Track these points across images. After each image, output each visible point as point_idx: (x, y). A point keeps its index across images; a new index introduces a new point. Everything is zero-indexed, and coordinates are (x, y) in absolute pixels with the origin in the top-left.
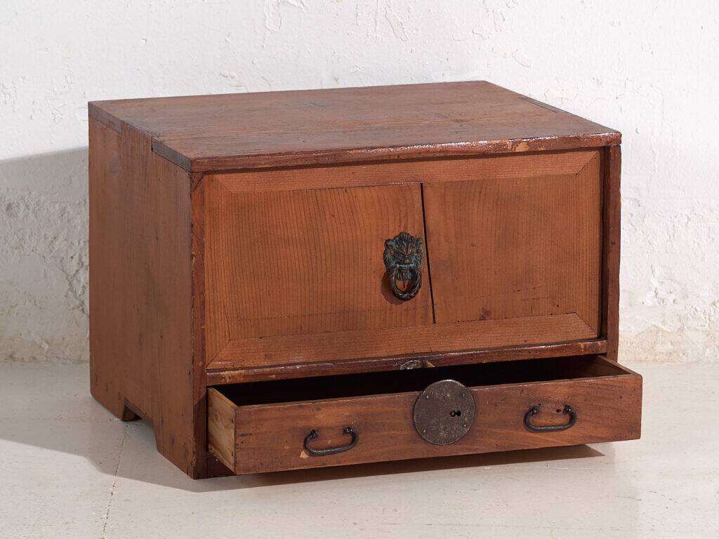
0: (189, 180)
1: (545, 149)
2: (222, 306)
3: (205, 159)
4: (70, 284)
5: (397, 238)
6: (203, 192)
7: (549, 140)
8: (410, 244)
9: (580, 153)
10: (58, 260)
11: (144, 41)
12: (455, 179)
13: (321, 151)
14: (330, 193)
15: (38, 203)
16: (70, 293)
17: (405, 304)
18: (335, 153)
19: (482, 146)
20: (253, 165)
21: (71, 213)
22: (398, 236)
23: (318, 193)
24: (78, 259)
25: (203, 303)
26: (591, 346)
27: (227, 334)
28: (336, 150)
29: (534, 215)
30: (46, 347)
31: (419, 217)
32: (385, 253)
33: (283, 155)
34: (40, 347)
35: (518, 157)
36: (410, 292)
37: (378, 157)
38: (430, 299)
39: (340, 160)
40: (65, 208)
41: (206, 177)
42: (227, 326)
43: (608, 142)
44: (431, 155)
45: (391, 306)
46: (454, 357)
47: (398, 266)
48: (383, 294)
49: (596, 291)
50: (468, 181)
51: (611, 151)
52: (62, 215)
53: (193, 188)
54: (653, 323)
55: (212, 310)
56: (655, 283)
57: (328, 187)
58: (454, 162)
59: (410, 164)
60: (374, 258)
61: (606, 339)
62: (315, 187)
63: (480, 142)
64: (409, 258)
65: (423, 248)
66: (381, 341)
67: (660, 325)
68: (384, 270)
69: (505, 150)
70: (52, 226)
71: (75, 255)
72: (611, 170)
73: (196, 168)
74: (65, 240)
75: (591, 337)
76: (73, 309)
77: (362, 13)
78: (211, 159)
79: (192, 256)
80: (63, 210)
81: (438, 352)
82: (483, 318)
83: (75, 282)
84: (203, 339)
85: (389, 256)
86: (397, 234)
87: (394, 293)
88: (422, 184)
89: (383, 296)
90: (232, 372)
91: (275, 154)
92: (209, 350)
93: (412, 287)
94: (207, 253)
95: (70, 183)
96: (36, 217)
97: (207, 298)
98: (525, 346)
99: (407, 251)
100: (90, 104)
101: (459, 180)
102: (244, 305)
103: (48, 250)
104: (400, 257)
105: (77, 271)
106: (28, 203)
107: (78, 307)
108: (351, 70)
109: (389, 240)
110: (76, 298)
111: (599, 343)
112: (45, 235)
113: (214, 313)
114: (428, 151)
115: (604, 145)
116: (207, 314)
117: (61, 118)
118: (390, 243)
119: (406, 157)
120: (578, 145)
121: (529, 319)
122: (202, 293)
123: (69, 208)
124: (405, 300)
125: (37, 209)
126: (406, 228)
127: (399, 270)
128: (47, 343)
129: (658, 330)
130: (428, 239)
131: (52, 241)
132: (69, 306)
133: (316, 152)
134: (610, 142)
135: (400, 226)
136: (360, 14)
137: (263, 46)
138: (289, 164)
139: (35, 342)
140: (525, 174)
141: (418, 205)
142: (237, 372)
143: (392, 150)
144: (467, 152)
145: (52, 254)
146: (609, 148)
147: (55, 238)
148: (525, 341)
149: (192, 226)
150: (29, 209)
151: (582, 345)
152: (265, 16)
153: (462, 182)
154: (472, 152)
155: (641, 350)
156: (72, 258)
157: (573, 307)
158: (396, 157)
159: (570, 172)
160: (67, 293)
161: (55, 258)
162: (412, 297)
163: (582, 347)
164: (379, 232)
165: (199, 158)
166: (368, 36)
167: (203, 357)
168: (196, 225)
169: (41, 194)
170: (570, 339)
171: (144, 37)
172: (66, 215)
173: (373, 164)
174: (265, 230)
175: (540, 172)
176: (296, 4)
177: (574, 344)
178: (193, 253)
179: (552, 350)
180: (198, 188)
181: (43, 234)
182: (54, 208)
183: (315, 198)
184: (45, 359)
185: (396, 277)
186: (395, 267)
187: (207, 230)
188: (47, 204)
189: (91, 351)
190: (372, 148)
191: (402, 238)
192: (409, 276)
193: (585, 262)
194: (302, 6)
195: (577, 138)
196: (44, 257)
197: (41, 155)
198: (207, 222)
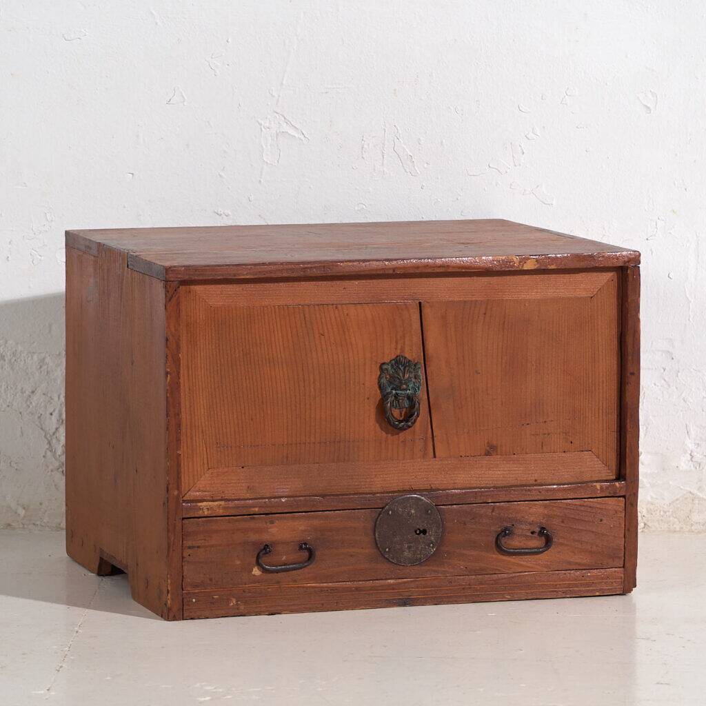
0: (164, 290)
1: (555, 267)
2: (201, 431)
3: (182, 267)
4: (49, 443)
5: (393, 362)
6: (178, 304)
7: (560, 258)
8: (407, 368)
9: (595, 274)
10: (36, 417)
11: (131, 175)
12: (456, 299)
13: (309, 263)
14: (320, 310)
15: (14, 354)
16: (49, 453)
17: (402, 435)
18: (324, 265)
19: (487, 261)
20: (235, 276)
21: (51, 364)
22: (394, 360)
23: (306, 309)
24: (58, 415)
25: (179, 426)
26: (607, 488)
27: (205, 461)
28: (325, 261)
29: (544, 342)
30: (22, 512)
31: (417, 339)
32: (380, 378)
33: (267, 265)
34: (16, 513)
35: (526, 277)
36: (407, 421)
37: (373, 270)
38: (430, 430)
39: (330, 273)
40: (44, 359)
41: (182, 288)
42: (205, 453)
43: (625, 262)
44: (430, 270)
45: (387, 437)
46: (456, 494)
47: (394, 392)
48: (378, 423)
49: (614, 427)
50: (472, 301)
51: (629, 271)
52: (41, 367)
53: (169, 299)
54: (688, 489)
55: (189, 434)
56: (690, 445)
57: (317, 303)
58: (457, 280)
59: (407, 280)
60: (368, 384)
61: (625, 480)
62: (302, 303)
63: (484, 258)
64: (406, 384)
65: (421, 373)
66: (376, 475)
67: (695, 491)
68: (379, 397)
69: (512, 267)
70: (29, 379)
71: (54, 411)
72: (629, 293)
73: (171, 276)
74: (44, 394)
75: (608, 478)
76: (52, 471)
77: (368, 144)
78: (187, 267)
79: (167, 373)
80: (42, 362)
81: (439, 490)
82: (488, 454)
83: (54, 441)
84: (179, 465)
85: (384, 381)
86: (394, 357)
87: (389, 422)
88: (420, 303)
89: (377, 425)
90: (210, 503)
91: (259, 264)
92: (185, 480)
93: (409, 416)
94: (183, 371)
95: (50, 331)
96: (12, 369)
97: (184, 420)
98: (535, 485)
99: (404, 376)
100: (67, 233)
101: (461, 299)
102: (225, 430)
103: (25, 406)
104: (396, 383)
105: (57, 429)
106: (4, 354)
107: (58, 469)
108: (356, 208)
109: (384, 364)
110: (56, 459)
111: (617, 484)
112: (22, 388)
113: (191, 438)
114: (427, 266)
115: (621, 264)
116: (183, 438)
117: (40, 260)
118: (385, 367)
119: (402, 271)
120: (593, 264)
121: (539, 455)
122: (178, 414)
123: (48, 360)
124: (402, 429)
125: (13, 360)
126: (402, 350)
127: (395, 396)
128: (24, 508)
129: (694, 498)
130: (426, 363)
131: (30, 396)
132: (48, 467)
133: (303, 263)
134: (628, 262)
135: (396, 349)
136: (365, 146)
137: (260, 181)
138: (273, 275)
139: (10, 507)
140: (534, 295)
141: (417, 325)
142: (216, 503)
143: (387, 263)
144: (469, 268)
145: (29, 410)
146: (627, 268)
147: (33, 392)
148: (536, 481)
149: (167, 340)
150: (5, 360)
151: (598, 485)
152: (263, 149)
153: (465, 301)
154: (474, 268)
155: (676, 520)
156: (51, 414)
157: (588, 444)
158: (391, 272)
159: (584, 294)
160: (46, 453)
161: (32, 414)
162: (409, 427)
163: (598, 487)
164: (374, 354)
165: (175, 267)
166: (374, 170)
167: (178, 488)
168: (171, 338)
169: (17, 344)
170: (585, 480)
171: (131, 171)
172: (45, 367)
173: (366, 279)
174: (247, 348)
175: (551, 293)
176: (296, 135)
177: (590, 484)
178: (168, 370)
179: (564, 490)
180: (174, 299)
181: (19, 388)
182: (32, 359)
183: (302, 315)
184: (21, 526)
185: (392, 405)
186: (391, 392)
187: (183, 344)
188: (25, 355)
189: (66, 505)
190: (364, 261)
191: (399, 362)
192: (406, 403)
193: (601, 395)
194: (302, 137)
195: (591, 256)
196: (21, 413)
197: (18, 300)
198: (184, 338)
